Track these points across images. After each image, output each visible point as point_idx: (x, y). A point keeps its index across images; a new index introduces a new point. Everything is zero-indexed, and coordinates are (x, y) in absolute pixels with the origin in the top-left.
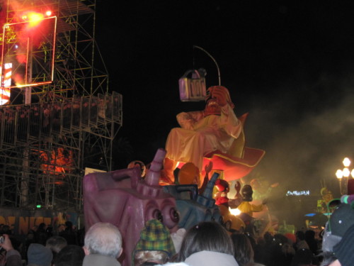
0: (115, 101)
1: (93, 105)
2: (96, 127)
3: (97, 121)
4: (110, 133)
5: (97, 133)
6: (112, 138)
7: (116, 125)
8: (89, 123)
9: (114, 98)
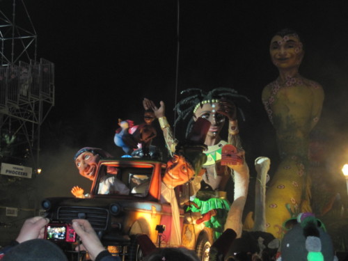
0: (43, 72)
1: (13, 77)
2: (18, 107)
3: (18, 99)
4: (37, 116)
5: (19, 115)
6: (40, 123)
7: (46, 105)
8: (6, 102)
9: (43, 67)
